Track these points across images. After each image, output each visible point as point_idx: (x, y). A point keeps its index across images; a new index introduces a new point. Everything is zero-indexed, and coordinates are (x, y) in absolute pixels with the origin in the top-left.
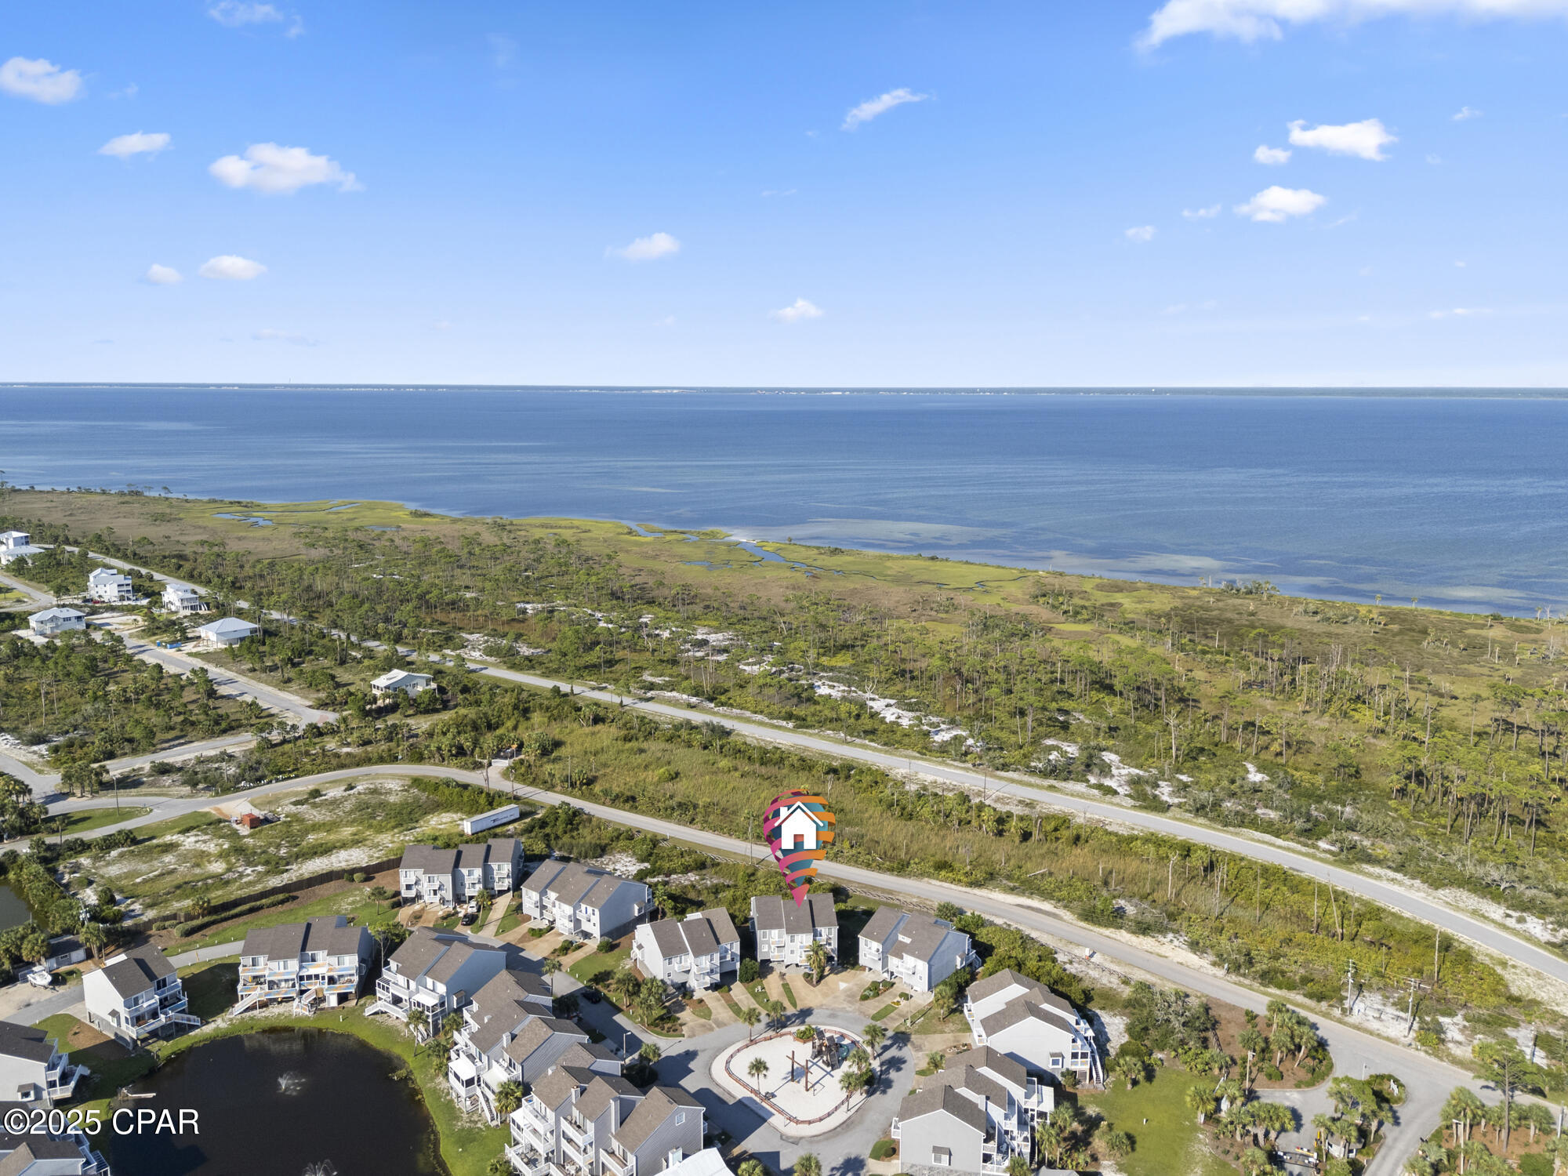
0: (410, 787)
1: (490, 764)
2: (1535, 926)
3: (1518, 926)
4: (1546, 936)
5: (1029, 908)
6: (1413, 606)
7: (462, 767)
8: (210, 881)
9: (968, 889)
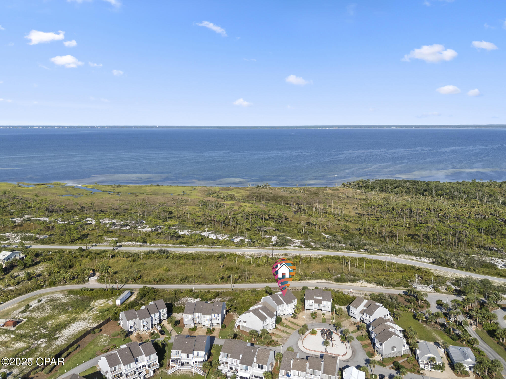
0: (68, 295)
1: (88, 280)
2: (424, 259)
3: (421, 260)
4: (428, 261)
5: (320, 283)
6: (306, 187)
7: (78, 283)
8: (27, 351)
9: (299, 282)
